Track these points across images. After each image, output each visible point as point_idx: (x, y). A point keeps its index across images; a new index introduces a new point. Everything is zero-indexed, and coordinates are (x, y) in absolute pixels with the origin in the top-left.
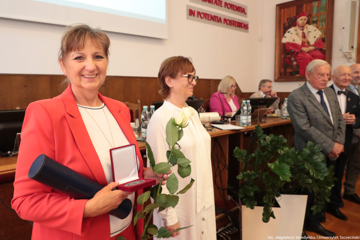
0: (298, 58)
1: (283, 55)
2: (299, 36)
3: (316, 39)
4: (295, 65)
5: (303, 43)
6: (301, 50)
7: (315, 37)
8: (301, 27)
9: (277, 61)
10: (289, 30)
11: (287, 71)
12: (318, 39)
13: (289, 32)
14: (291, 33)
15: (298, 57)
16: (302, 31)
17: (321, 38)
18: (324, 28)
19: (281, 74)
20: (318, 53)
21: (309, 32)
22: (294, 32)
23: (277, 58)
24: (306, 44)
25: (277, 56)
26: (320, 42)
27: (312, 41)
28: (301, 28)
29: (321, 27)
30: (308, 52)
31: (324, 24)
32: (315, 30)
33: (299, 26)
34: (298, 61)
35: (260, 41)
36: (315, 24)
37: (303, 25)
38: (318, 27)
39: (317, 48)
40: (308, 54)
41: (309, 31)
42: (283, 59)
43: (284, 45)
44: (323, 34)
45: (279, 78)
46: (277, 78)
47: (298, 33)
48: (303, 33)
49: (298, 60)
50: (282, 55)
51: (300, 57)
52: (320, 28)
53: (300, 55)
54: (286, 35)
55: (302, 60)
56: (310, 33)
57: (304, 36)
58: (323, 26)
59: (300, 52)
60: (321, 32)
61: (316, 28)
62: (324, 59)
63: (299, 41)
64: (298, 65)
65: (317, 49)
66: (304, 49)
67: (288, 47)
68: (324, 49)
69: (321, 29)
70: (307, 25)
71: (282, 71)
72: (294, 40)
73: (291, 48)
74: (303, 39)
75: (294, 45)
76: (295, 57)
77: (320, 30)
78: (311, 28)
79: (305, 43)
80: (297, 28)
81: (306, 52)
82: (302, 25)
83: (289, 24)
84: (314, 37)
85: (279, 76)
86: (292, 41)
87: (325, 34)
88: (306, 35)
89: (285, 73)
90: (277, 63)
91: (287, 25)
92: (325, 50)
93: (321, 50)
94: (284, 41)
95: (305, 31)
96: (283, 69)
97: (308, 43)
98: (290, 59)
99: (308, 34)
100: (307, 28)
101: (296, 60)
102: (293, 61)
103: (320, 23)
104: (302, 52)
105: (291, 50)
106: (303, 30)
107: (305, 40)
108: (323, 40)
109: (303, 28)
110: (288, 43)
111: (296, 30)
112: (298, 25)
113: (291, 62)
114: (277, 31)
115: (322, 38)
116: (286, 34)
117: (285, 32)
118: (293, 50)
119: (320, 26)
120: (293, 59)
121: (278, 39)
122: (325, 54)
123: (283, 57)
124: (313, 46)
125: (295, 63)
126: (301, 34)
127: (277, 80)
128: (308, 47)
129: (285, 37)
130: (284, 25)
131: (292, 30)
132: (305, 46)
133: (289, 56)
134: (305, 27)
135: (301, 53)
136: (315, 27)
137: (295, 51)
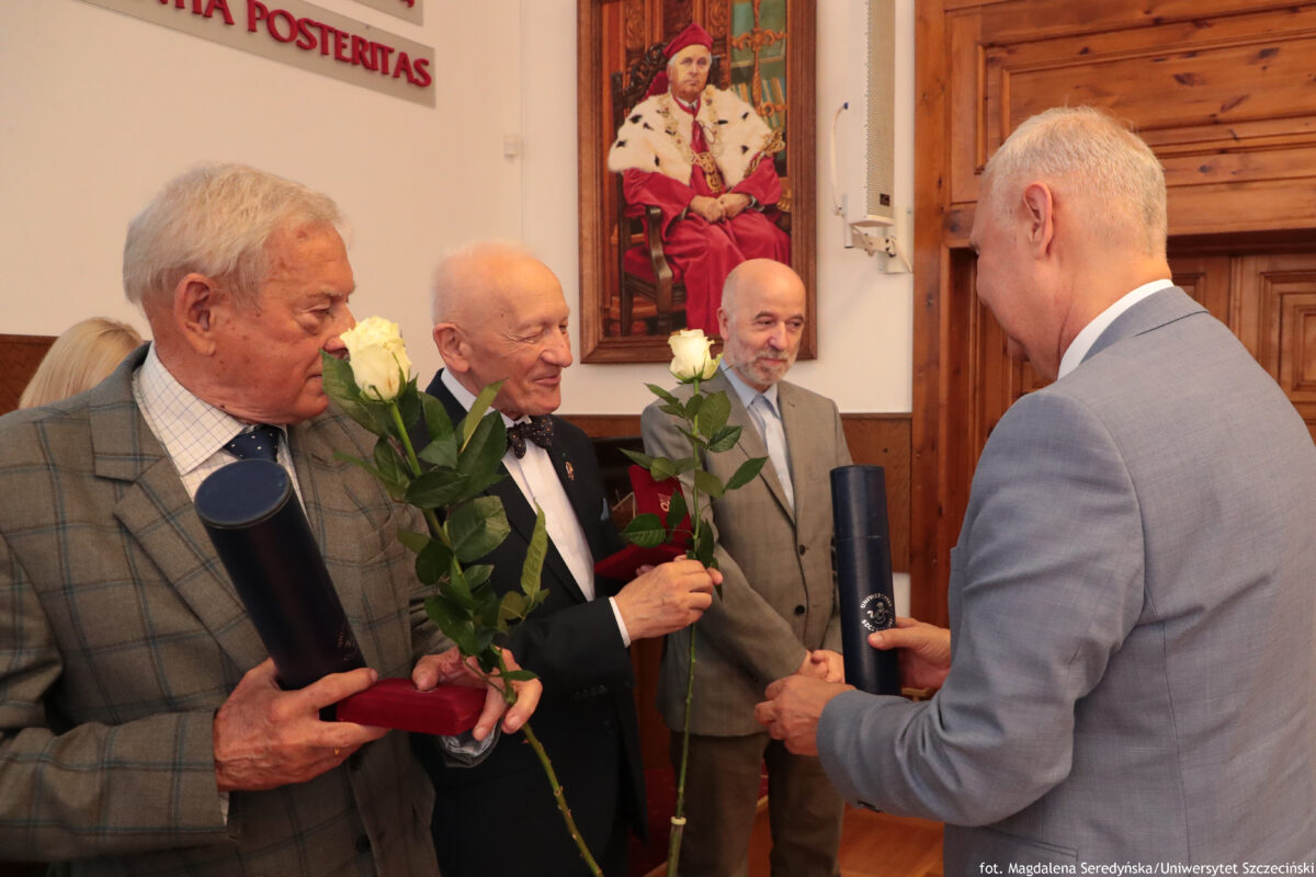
0: (678, 249)
1: (616, 231)
2: (679, 142)
3: (750, 155)
4: (665, 279)
5: (697, 173)
6: (690, 210)
7: (745, 149)
8: (685, 95)
9: (588, 260)
10: (636, 111)
11: (637, 310)
12: (755, 158)
13: (635, 119)
14: (646, 126)
15: (680, 243)
16: (690, 118)
17: (769, 153)
18: (779, 107)
19: (607, 324)
20: (761, 227)
21: (721, 122)
22: (657, 122)
23: (588, 246)
24: (709, 178)
25: (586, 233)
26: (768, 173)
27: (735, 169)
28: (686, 104)
29: (769, 101)
30: (719, 222)
31: (779, 84)
32: (745, 116)
33: (681, 94)
34: (679, 261)
35: (510, 157)
36: (743, 87)
37: (696, 89)
38: (754, 104)
39: (754, 200)
40: (716, 229)
41: (722, 118)
42: (615, 250)
43: (618, 178)
44: (776, 136)
45: (600, 346)
46: (591, 346)
47: (676, 123)
48: (697, 128)
49: (681, 256)
50: (611, 233)
51: (688, 242)
52: (763, 105)
53: (686, 234)
54: (623, 133)
55: (692, 260)
56: (723, 126)
57: (700, 145)
58: (775, 99)
59: (687, 217)
60: (770, 125)
61: (747, 107)
62: (785, 258)
63: (679, 168)
64: (678, 283)
65: (757, 205)
66: (702, 204)
67: (636, 194)
68: (784, 206)
69: (768, 109)
70: (711, 87)
71: (615, 310)
72: (657, 161)
73: (648, 196)
74: (697, 156)
75: (660, 184)
76: (665, 244)
77: (766, 113)
78: (726, 103)
79: (704, 174)
80: (668, 99)
81: (710, 218)
82: (688, 88)
83: (636, 79)
84: (740, 150)
85: (601, 337)
86: (650, 167)
87: (784, 139)
88: (709, 136)
89: (628, 318)
90: (587, 271)
91: (626, 84)
92: (789, 214)
93: (771, 212)
94: (618, 160)
95: (704, 116)
96: (616, 299)
97: (720, 173)
98: (647, 253)
99: (715, 133)
100: (709, 102)
101: (669, 259)
102: (658, 260)
103: (764, 82)
104: (695, 218)
105: (649, 207)
106: (694, 111)
107: (705, 163)
108: (779, 164)
109: (695, 104)
110: (635, 173)
111: (666, 112)
112: (674, 83)
113: (650, 268)
114: (586, 109)
115: (775, 154)
116: (627, 131)
117: (618, 122)
118: (658, 207)
119: (765, 100)
120: (657, 252)
121: (589, 151)
122: (788, 231)
123: (614, 239)
124: (737, 190)
125: (666, 273)
126: (686, 133)
127: (592, 353)
128: (716, 196)
129: (621, 144)
130: (615, 83)
131: (648, 108)
132: (706, 192)
133: (639, 236)
134: (703, 96)
135: (690, 222)
136: (744, 100)
137: (663, 214)
